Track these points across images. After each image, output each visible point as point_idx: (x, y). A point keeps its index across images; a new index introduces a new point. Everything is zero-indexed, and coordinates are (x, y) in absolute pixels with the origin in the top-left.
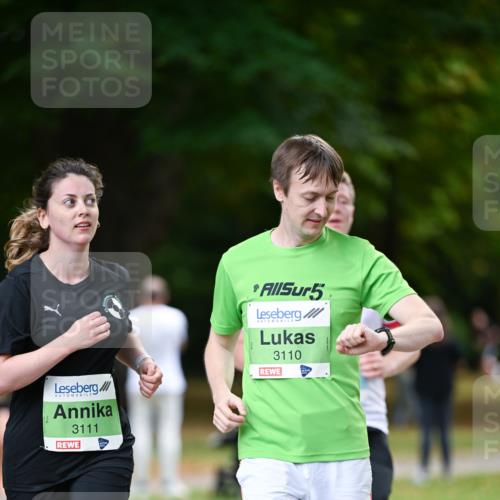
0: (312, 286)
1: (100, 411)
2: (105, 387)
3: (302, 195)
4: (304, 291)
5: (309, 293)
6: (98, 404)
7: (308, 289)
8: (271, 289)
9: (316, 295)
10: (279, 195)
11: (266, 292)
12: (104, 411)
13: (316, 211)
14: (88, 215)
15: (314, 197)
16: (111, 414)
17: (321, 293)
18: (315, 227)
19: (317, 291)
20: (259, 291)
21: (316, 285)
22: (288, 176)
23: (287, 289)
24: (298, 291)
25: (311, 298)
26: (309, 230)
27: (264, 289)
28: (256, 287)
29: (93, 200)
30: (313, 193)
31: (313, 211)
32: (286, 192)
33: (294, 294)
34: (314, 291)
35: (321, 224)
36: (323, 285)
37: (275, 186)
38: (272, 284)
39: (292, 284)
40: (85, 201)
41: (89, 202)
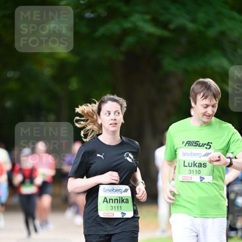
0: (207, 143)
1: (123, 201)
2: (126, 191)
3: (202, 105)
4: (203, 145)
5: (205, 146)
6: (122, 198)
7: (205, 144)
8: (189, 143)
9: (208, 147)
10: (193, 104)
11: (187, 145)
12: (125, 201)
13: (208, 112)
14: (115, 120)
15: (207, 106)
16: (128, 203)
18: (208, 118)
19: (209, 145)
20: (184, 144)
21: (209, 143)
22: (196, 97)
23: (197, 144)
24: (201, 145)
25: (206, 148)
26: (205, 119)
27: (187, 143)
28: (183, 142)
29: (119, 113)
31: (206, 112)
32: (195, 103)
33: (199, 146)
34: (207, 145)
35: (211, 117)
36: (211, 143)
37: (191, 101)
38: (190, 142)
39: (199, 142)
40: (115, 114)
41: (117, 114)
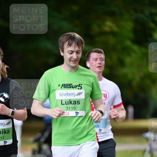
0: (78, 85)
1: (5, 132)
2: (8, 124)
4: (76, 87)
5: (77, 87)
7: (77, 86)
8: (65, 86)
9: (80, 88)
11: (63, 87)
13: (73, 57)
17: (81, 87)
19: (80, 86)
20: (61, 86)
21: (80, 85)
23: (70, 86)
24: (74, 87)
25: (78, 89)
27: (62, 86)
28: (59, 85)
30: (71, 51)
33: (73, 88)
36: (82, 85)
38: (65, 84)
39: (72, 84)
